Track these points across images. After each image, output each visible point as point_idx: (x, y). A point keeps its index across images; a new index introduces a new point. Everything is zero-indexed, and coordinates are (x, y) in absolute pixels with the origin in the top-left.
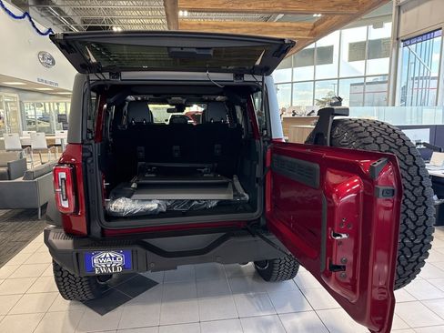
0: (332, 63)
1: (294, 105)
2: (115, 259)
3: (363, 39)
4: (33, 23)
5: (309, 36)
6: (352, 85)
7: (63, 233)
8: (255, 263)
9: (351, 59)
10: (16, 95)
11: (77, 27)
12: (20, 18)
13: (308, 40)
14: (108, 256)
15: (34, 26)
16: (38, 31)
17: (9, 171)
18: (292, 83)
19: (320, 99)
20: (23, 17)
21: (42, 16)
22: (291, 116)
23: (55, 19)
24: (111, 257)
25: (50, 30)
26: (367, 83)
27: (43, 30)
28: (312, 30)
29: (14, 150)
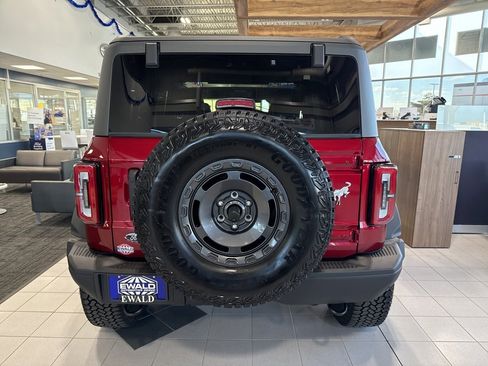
0: (434, 56)
1: (384, 106)
2: (146, 285)
3: (477, 26)
4: (95, 13)
5: (412, 13)
6: (456, 86)
7: (88, 248)
8: (330, 305)
9: (459, 52)
10: (77, 91)
11: (142, 18)
12: (82, 7)
13: (411, 19)
14: (137, 281)
15: (96, 16)
16: (101, 21)
17: (62, 171)
18: (383, 80)
19: (416, 102)
20: (85, 6)
21: (107, 6)
22: (381, 119)
23: (121, 10)
24: (141, 283)
25: (113, 21)
26: (479, 84)
27: (106, 20)
28: (417, 6)
29: (72, 149)
